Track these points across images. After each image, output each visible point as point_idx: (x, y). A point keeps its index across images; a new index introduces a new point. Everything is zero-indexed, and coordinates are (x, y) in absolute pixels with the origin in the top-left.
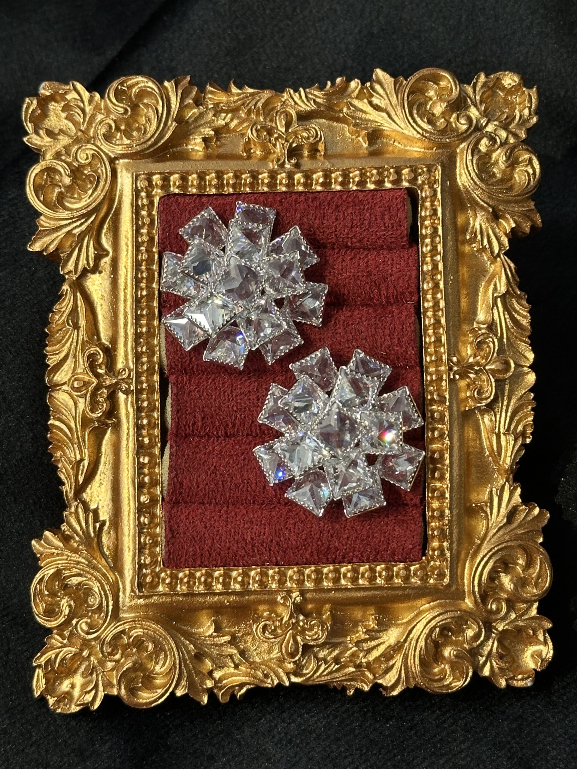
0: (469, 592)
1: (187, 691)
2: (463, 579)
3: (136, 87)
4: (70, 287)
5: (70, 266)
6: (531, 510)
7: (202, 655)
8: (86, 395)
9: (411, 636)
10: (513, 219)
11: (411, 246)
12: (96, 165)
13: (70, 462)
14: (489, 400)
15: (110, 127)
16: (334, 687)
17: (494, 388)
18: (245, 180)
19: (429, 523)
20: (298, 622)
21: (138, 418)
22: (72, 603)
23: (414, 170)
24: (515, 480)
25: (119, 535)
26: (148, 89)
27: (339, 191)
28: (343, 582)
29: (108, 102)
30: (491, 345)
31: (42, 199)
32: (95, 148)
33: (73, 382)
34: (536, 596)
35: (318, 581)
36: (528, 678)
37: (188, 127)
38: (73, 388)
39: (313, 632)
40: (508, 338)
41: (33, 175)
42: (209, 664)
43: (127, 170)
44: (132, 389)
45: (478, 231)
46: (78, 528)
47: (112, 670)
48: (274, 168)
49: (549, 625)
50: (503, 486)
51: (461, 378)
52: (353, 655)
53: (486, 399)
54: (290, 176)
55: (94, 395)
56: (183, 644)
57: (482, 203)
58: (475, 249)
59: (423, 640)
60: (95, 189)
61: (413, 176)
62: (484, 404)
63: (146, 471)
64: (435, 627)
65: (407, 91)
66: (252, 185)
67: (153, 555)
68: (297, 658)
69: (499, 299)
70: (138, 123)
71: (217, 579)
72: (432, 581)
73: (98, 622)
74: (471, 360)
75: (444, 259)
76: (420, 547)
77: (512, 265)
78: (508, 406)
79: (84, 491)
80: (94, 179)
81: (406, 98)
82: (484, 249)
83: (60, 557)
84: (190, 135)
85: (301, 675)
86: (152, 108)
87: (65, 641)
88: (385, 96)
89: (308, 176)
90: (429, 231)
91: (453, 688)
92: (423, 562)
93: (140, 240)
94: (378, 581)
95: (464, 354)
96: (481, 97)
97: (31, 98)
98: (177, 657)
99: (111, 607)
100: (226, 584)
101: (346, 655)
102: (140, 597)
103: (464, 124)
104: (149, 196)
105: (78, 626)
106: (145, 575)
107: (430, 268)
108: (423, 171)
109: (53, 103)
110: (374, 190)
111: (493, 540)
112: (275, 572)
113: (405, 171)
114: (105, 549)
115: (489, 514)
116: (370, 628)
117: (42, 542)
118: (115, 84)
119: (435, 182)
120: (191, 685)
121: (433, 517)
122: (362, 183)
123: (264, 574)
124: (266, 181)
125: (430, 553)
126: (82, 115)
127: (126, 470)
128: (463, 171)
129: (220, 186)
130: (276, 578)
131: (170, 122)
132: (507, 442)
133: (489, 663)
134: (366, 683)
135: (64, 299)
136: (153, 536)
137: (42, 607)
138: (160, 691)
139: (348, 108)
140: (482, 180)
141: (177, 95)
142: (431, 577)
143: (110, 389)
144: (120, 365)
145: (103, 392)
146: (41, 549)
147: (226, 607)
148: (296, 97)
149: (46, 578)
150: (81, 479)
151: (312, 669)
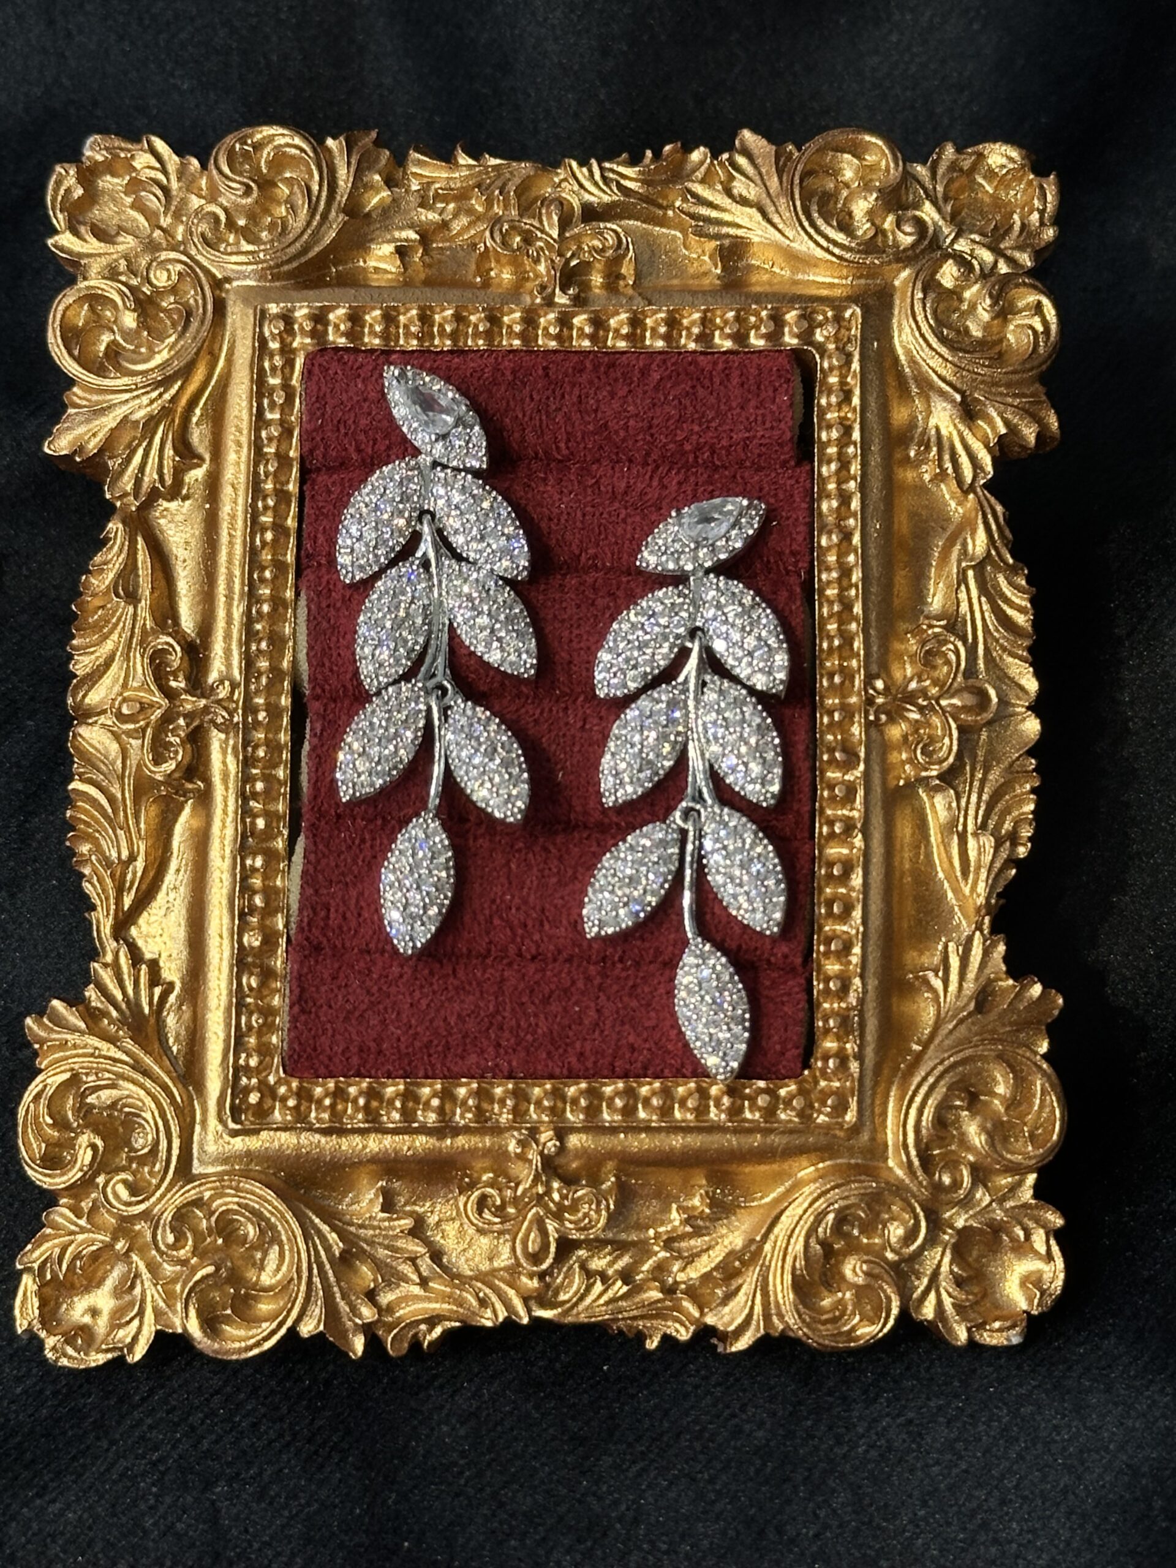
0: (896, 1145)
1: (321, 1328)
2: (885, 1120)
3: (270, 146)
4: (124, 523)
5: (127, 483)
6: (1024, 988)
7: (356, 1256)
8: (144, 730)
9: (776, 1230)
10: (1002, 418)
11: (799, 464)
12: (186, 293)
13: (108, 864)
14: (945, 765)
15: (217, 219)
16: (621, 1332)
17: (955, 742)
18: (476, 326)
19: (819, 1004)
20: (548, 1192)
21: (246, 778)
22: (100, 1143)
23: (807, 317)
24: (994, 930)
25: (199, 1010)
26: (294, 151)
27: (660, 353)
28: (642, 1114)
29: (215, 172)
30: (952, 657)
31: (76, 352)
32: (184, 258)
33: (120, 704)
34: (1030, 1158)
35: (592, 1112)
36: (1013, 1327)
37: (369, 225)
38: (120, 717)
39: (580, 1215)
40: (987, 649)
41: (61, 308)
42: (366, 1274)
43: (246, 301)
44: (236, 720)
45: (933, 439)
46: (119, 996)
47: (174, 1281)
48: (533, 303)
49: (1056, 1220)
50: (970, 939)
51: (892, 720)
52: (661, 1269)
53: (941, 762)
54: (564, 321)
55: (160, 730)
56: (319, 1232)
57: (943, 385)
58: (927, 477)
59: (801, 1240)
60: (181, 335)
61: (806, 325)
62: (934, 773)
63: (257, 882)
64: (824, 1213)
65: (800, 167)
66: (489, 335)
67: (264, 1050)
68: (544, 1266)
69: (970, 573)
70: (271, 215)
71: (391, 1102)
72: (822, 1119)
73: (150, 1183)
74: (913, 685)
75: (863, 487)
76: (800, 1051)
77: (999, 509)
78: (983, 781)
79: (134, 923)
80: (181, 316)
81: (797, 181)
82: (942, 476)
83: (80, 1051)
84: (372, 240)
85: (553, 1305)
86: (300, 186)
87: (82, 1222)
88: (757, 178)
89: (598, 323)
90: (835, 434)
91: (858, 1338)
92: (805, 1081)
93: (264, 434)
94: (712, 1115)
95: (898, 675)
96: (946, 187)
97: (66, 165)
98: (304, 1256)
99: (175, 1152)
100: (408, 1115)
101: (645, 1267)
102: (234, 1134)
103: (910, 234)
104: (287, 352)
105: (109, 1190)
106: (247, 1091)
107: (835, 504)
108: (826, 318)
109: (108, 178)
110: (729, 352)
111: (947, 1042)
112: (506, 1091)
113: (791, 316)
114: (171, 1041)
115: (942, 994)
116: (696, 1213)
117: (45, 1020)
118: (229, 140)
119: (849, 341)
120: (331, 1313)
121: (827, 991)
122: (704, 338)
123: (483, 1095)
124: (517, 328)
125: (819, 1064)
126: (163, 199)
127: (217, 880)
128: (905, 323)
129: (425, 335)
130: (509, 1102)
131: (333, 213)
132: (980, 850)
133: (932, 1296)
134: (682, 1324)
135: (111, 548)
136: (268, 1012)
137: (38, 1148)
138: (267, 1327)
139: (685, 200)
140: (943, 340)
141: (349, 163)
142: (820, 1112)
143: (192, 720)
144: (213, 677)
145: (179, 727)
146: (43, 1034)
147: (407, 1160)
148: (582, 173)
149: (50, 1091)
150: (127, 901)
151: (576, 1293)
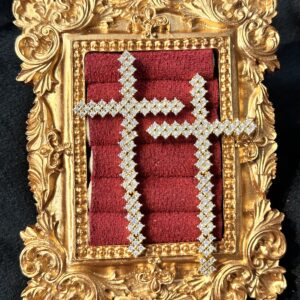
0: (245, 255)
2: (242, 249)
4: (39, 100)
5: (39, 89)
6: (275, 213)
7: (109, 290)
8: (48, 156)
10: (266, 64)
11: (214, 79)
12: (52, 36)
13: (40, 191)
14: (255, 158)
15: (59, 16)
17: (257, 152)
18: (130, 44)
19: (225, 221)
20: (158, 273)
21: (75, 168)
22: (42, 264)
23: (216, 39)
25: (66, 228)
27: (178, 50)
28: (181, 252)
29: (58, 3)
31: (23, 54)
32: (51, 27)
33: (41, 149)
34: (278, 257)
35: (169, 252)
36: (274, 298)
37: (99, 17)
38: (41, 153)
39: (166, 278)
40: (263, 126)
41: (18, 41)
42: (112, 294)
43: (68, 39)
44: (72, 153)
45: (248, 71)
48: (144, 38)
49: (284, 271)
50: (262, 202)
51: (241, 146)
54: (153, 42)
55: (52, 156)
56: (100, 285)
57: (250, 56)
58: (247, 80)
59: (223, 281)
60: (51, 49)
61: (216, 42)
62: (252, 160)
63: (80, 196)
64: (228, 274)
66: (133, 47)
67: (83, 239)
68: (158, 291)
69: (259, 106)
70: (73, 14)
71: (117, 251)
72: (226, 251)
73: (55, 274)
77: (266, 88)
78: (264, 161)
79: (48, 206)
80: (51, 43)
81: (211, 1)
84: (101, 20)
86: (81, 6)
87: (38, 284)
90: (224, 71)
93: (75, 75)
96: (249, 1)
98: (96, 292)
99: (62, 267)
100: (121, 254)
101: (183, 288)
102: (77, 261)
103: (241, 16)
104: (80, 53)
105: (45, 276)
106: (80, 250)
107: (225, 90)
108: (221, 40)
109: (29, 4)
110: (196, 50)
111: (257, 229)
113: (212, 41)
114: (59, 236)
115: (255, 216)
116: (195, 274)
117: (25, 233)
119: (227, 46)
121: (227, 218)
124: (140, 45)
125: (226, 236)
126: (44, 10)
129: (117, 47)
131: (90, 14)
132: (264, 179)
133: (254, 291)
135: (36, 106)
137: (26, 267)
139: (182, 7)
143: (60, 153)
144: (65, 141)
145: (57, 155)
146: (25, 237)
148: (155, 1)
149: (28, 252)
150: (46, 199)
